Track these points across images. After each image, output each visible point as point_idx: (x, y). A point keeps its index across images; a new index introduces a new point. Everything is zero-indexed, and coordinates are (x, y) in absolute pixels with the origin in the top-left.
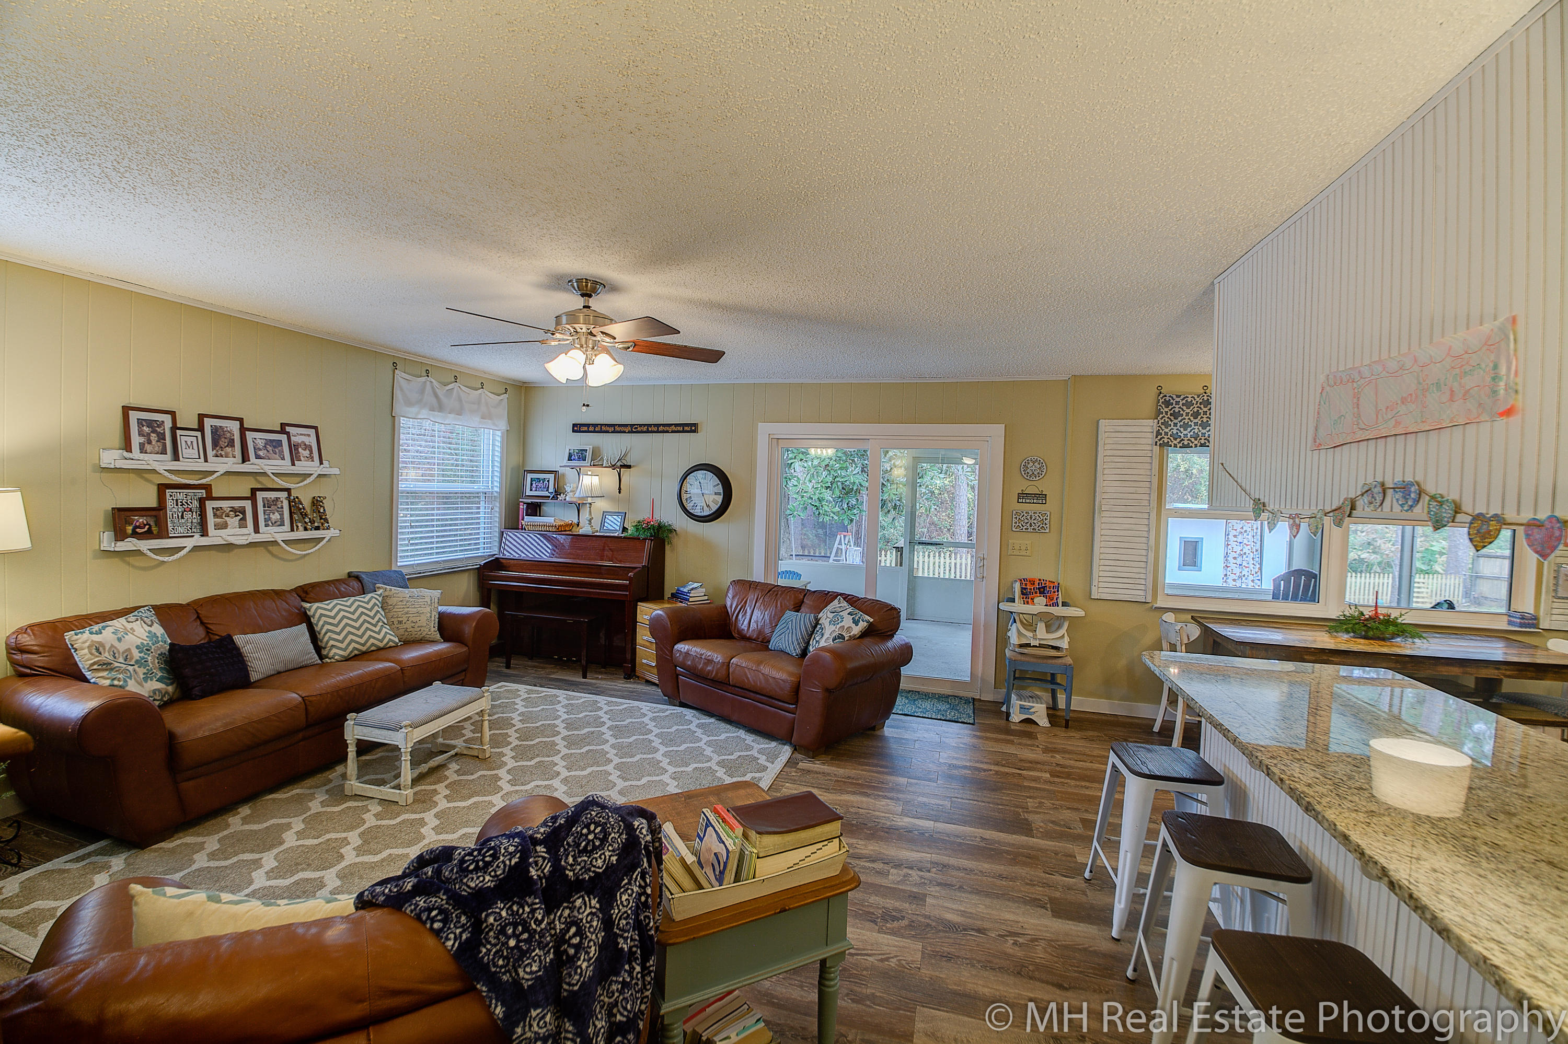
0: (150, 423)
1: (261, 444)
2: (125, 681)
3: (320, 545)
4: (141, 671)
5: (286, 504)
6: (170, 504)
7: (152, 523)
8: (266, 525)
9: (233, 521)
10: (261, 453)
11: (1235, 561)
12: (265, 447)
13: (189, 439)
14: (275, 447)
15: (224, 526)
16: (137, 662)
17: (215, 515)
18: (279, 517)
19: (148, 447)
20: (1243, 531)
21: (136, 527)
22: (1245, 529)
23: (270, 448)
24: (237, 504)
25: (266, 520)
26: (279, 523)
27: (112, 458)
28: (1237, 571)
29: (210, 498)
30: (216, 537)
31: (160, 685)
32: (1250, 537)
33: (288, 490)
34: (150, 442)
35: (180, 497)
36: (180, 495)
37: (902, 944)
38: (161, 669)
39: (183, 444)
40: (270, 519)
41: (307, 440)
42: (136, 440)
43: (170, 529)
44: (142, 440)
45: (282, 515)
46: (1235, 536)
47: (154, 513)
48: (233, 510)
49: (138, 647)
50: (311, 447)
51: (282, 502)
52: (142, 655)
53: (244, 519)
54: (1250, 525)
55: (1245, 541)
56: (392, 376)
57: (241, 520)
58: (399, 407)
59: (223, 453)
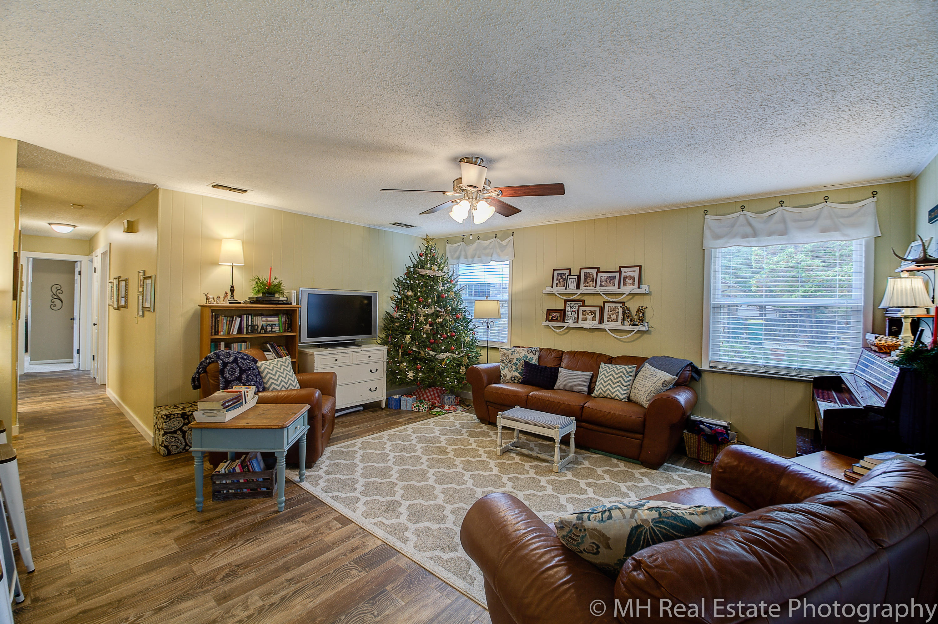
0: (561, 275)
1: (604, 278)
2: (505, 368)
3: (632, 333)
4: (514, 367)
5: (620, 310)
6: (567, 308)
7: (558, 316)
8: (608, 321)
9: (590, 317)
10: (603, 284)
12: (606, 280)
13: (572, 280)
14: (611, 280)
15: (586, 319)
16: (514, 363)
17: (583, 314)
18: (616, 317)
19: (559, 285)
21: (553, 317)
23: (608, 281)
24: (592, 309)
25: (608, 318)
26: (615, 320)
27: (549, 289)
29: (583, 306)
30: (581, 324)
31: (518, 375)
33: (623, 303)
34: (560, 283)
35: (572, 305)
36: (572, 304)
37: (210, 567)
38: (522, 369)
39: (570, 282)
40: (610, 318)
41: (632, 274)
42: (555, 282)
43: (566, 319)
44: (557, 282)
45: (617, 317)
47: (559, 312)
48: (591, 312)
49: (517, 359)
50: (634, 278)
51: (619, 309)
52: (517, 362)
53: (595, 317)
56: (703, 220)
57: (593, 317)
58: (709, 242)
59: (588, 285)
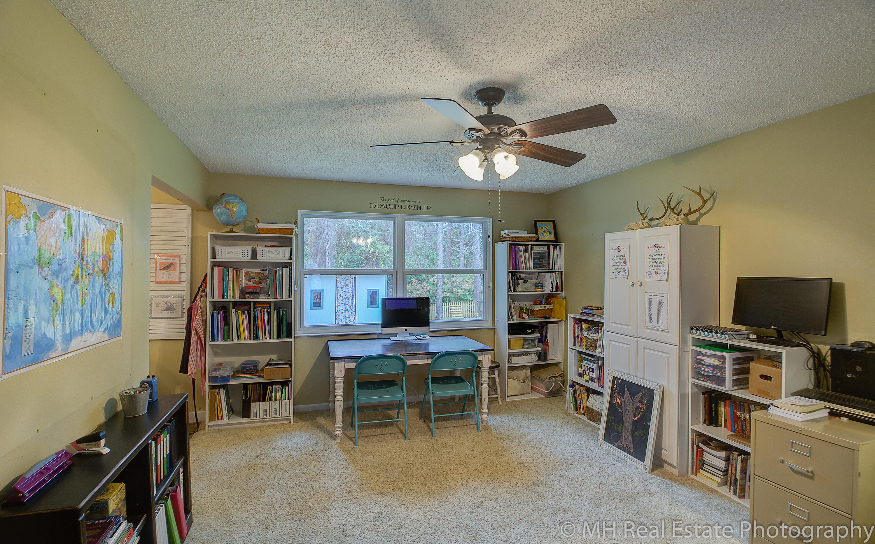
11: (342, 302)
20: (345, 284)
22: (346, 283)
28: (343, 308)
32: (349, 288)
46: (342, 288)
54: (349, 281)
55: (347, 290)
